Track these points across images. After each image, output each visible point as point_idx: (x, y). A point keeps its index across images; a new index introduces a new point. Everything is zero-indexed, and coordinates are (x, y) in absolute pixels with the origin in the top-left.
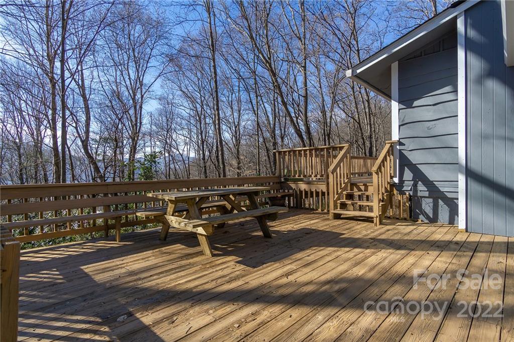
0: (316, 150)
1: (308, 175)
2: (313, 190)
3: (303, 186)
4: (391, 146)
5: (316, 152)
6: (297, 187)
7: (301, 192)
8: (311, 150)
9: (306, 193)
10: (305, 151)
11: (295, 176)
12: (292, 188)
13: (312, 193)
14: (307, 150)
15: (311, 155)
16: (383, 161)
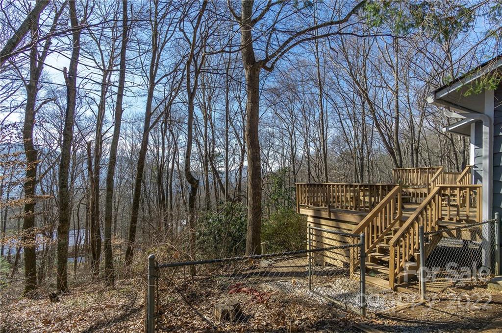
0: (421, 169)
1: (415, 183)
2: (419, 192)
3: (411, 190)
4: (469, 168)
5: (421, 170)
6: (407, 191)
7: (410, 194)
8: (417, 169)
9: (414, 194)
10: (413, 170)
11: (406, 184)
12: (404, 191)
13: (417, 194)
14: (414, 169)
15: (417, 172)
16: (463, 176)
